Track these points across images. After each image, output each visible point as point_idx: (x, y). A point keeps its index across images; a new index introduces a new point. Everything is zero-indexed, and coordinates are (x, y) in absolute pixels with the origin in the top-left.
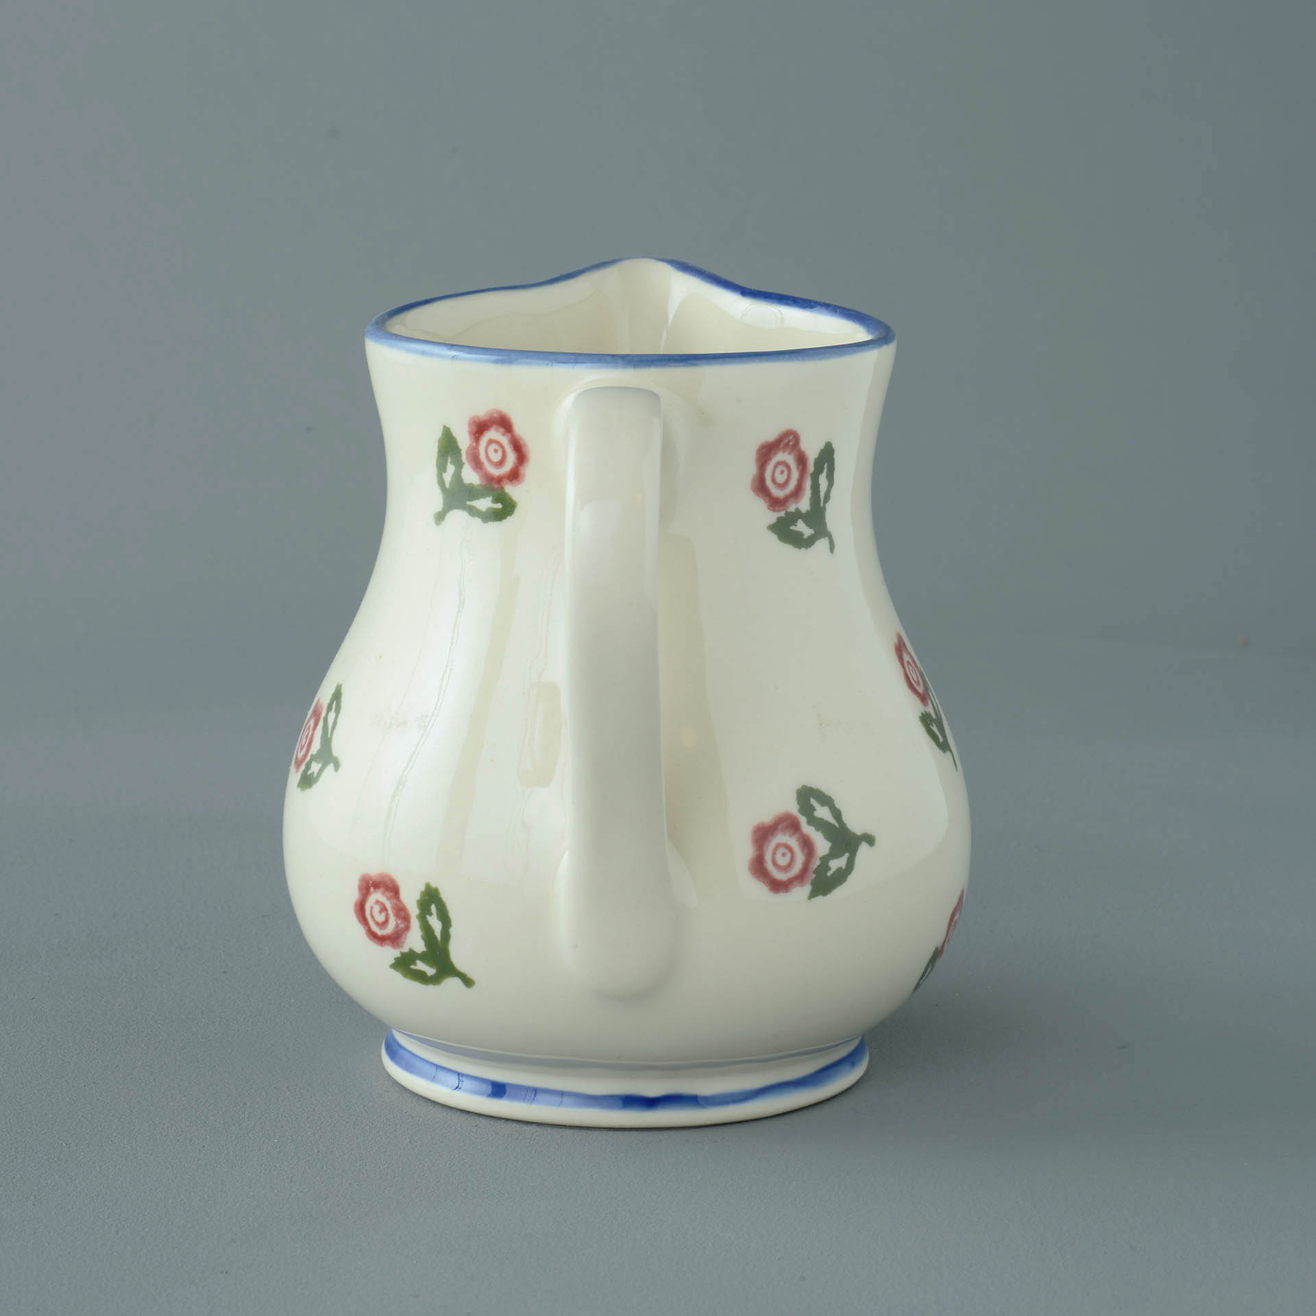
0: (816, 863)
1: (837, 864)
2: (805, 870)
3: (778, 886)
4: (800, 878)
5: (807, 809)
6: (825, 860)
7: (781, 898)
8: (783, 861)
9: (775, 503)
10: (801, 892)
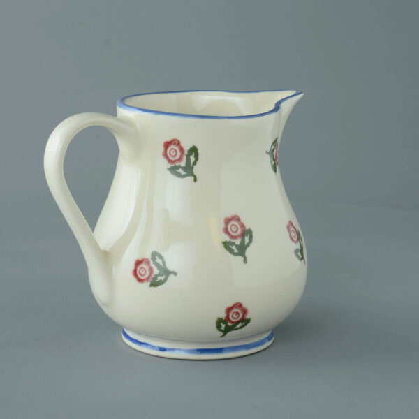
0: (153, 276)
1: (160, 278)
2: (149, 277)
3: (140, 280)
4: (147, 279)
5: (153, 258)
6: (156, 276)
7: (140, 284)
8: (143, 273)
9: (170, 161)
10: (147, 284)
